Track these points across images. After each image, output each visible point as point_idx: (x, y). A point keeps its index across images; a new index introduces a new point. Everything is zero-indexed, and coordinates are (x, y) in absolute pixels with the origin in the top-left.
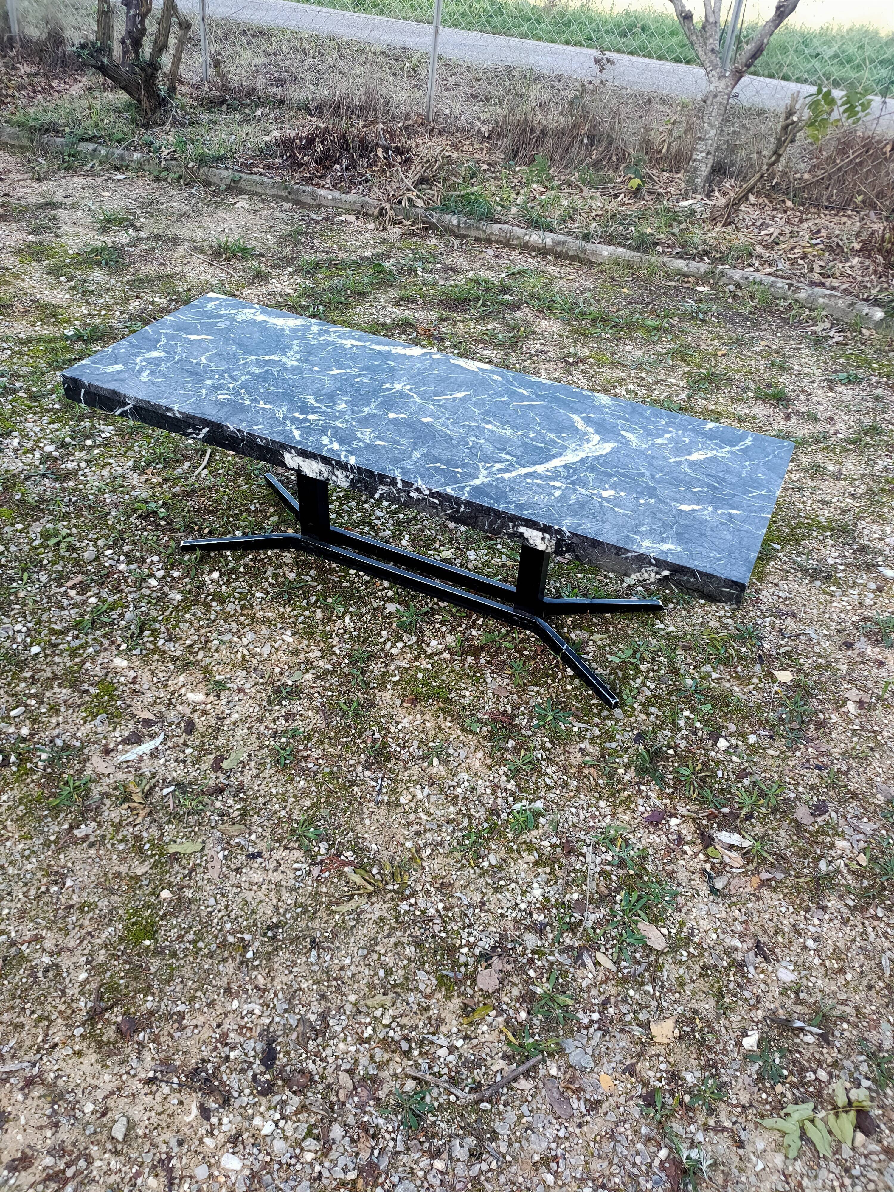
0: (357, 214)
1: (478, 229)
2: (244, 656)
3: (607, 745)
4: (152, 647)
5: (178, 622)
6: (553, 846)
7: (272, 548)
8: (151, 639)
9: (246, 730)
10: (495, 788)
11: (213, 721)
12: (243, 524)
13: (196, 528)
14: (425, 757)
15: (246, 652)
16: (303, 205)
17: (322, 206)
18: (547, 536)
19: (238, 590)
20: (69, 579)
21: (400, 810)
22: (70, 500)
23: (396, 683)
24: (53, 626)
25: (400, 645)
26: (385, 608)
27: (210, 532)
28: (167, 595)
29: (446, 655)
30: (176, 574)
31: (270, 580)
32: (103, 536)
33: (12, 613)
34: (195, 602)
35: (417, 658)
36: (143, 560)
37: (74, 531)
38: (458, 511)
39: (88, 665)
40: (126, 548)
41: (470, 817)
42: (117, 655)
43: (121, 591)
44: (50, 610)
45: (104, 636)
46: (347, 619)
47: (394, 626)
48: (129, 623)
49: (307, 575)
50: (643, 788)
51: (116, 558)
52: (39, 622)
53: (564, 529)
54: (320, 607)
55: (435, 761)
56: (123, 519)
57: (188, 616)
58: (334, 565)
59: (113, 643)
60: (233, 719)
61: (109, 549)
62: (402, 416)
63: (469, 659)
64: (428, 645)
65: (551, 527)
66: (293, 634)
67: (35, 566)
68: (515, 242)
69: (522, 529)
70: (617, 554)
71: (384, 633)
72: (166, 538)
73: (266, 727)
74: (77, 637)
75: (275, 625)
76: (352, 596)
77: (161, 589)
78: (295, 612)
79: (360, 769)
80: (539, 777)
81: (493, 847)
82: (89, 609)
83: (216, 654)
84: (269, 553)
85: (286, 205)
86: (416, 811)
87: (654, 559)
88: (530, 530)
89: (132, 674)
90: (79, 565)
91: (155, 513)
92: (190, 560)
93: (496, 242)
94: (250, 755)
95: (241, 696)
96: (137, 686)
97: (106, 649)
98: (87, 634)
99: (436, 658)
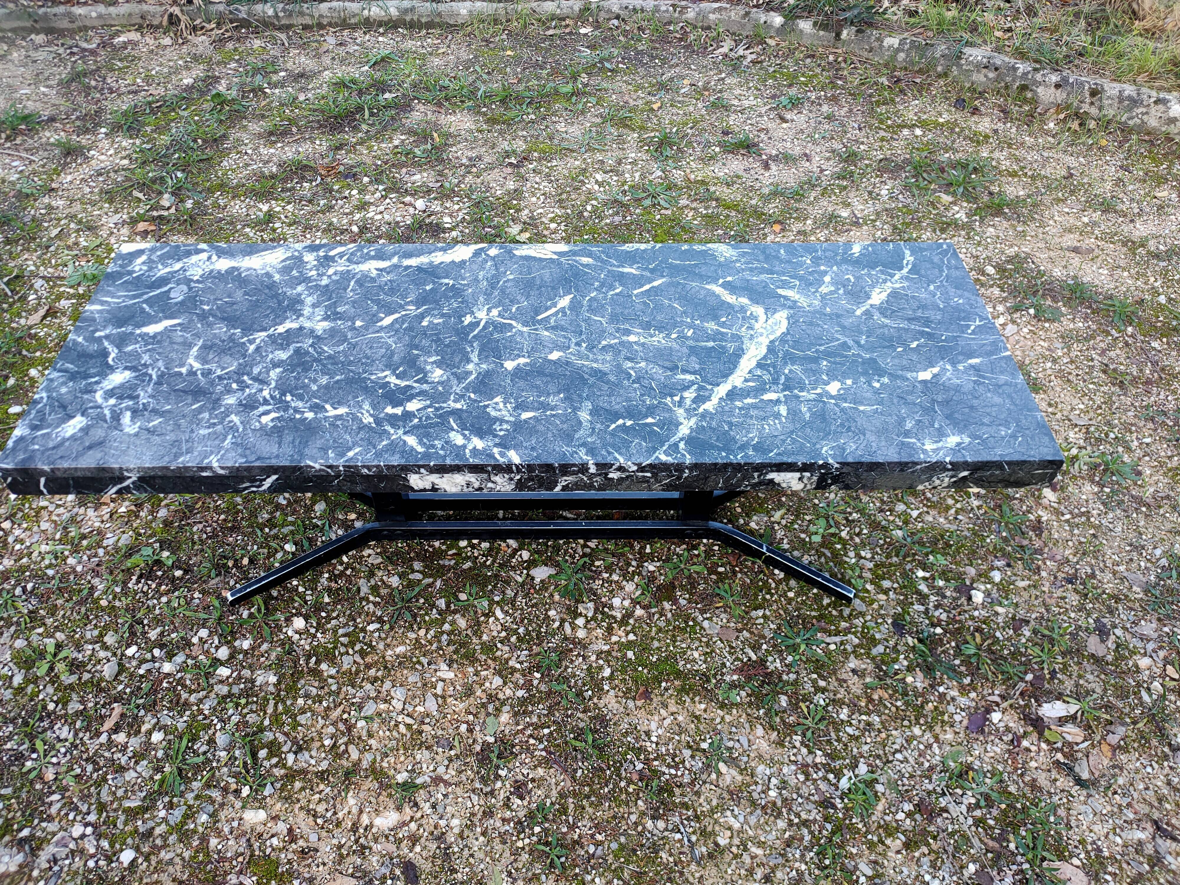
0: (140, 28)
1: (301, 14)
2: (409, 726)
3: (874, 652)
4: (283, 772)
5: (294, 717)
6: (909, 815)
7: (346, 553)
8: (274, 760)
9: (482, 839)
10: (804, 768)
11: (433, 846)
12: (286, 530)
13: (230, 563)
14: (707, 767)
15: (409, 720)
16: (61, 33)
17: (85, 28)
18: (807, 474)
19: (341, 631)
20: (102, 719)
21: (728, 857)
22: (24, 589)
23: (611, 678)
24: (127, 804)
25: (580, 622)
26: (533, 579)
27: (251, 561)
28: (253, 681)
29: (639, 612)
30: (246, 645)
31: (371, 598)
32: (106, 628)
33: (53, 810)
34: (297, 675)
35: (610, 630)
36: (189, 644)
37: (60, 636)
38: (679, 478)
39: (213, 842)
40: (153, 635)
41: (805, 823)
42: (243, 807)
43: (187, 704)
44: (105, 780)
45: (208, 786)
46: (499, 613)
47: (557, 597)
48: (229, 749)
49: (413, 571)
50: (941, 689)
51: (148, 656)
52: (102, 807)
53: (831, 461)
54: (455, 612)
55: (722, 767)
56: (118, 590)
57: (300, 701)
58: (437, 544)
59: (225, 790)
60: (456, 831)
61: (128, 646)
62: (522, 361)
63: (667, 605)
64: (611, 607)
65: (812, 464)
66: (450, 666)
67: (41, 719)
68: (353, 21)
69: (771, 476)
70: (902, 470)
71: (552, 613)
72: (197, 595)
73: (504, 820)
74: (171, 806)
75: (419, 662)
76: (487, 580)
77: (239, 677)
78: (432, 632)
79: (649, 824)
80: (837, 730)
81: (854, 851)
82: (160, 754)
83: (372, 742)
84: (345, 559)
85: (40, 39)
86: (746, 849)
87: (951, 463)
88: (782, 474)
89: (282, 827)
90: (102, 690)
91: (158, 562)
92: (251, 616)
93: (330, 24)
94: (510, 874)
95: (442, 788)
96: (301, 843)
97: (222, 805)
98: (182, 795)
99: (631, 621)
